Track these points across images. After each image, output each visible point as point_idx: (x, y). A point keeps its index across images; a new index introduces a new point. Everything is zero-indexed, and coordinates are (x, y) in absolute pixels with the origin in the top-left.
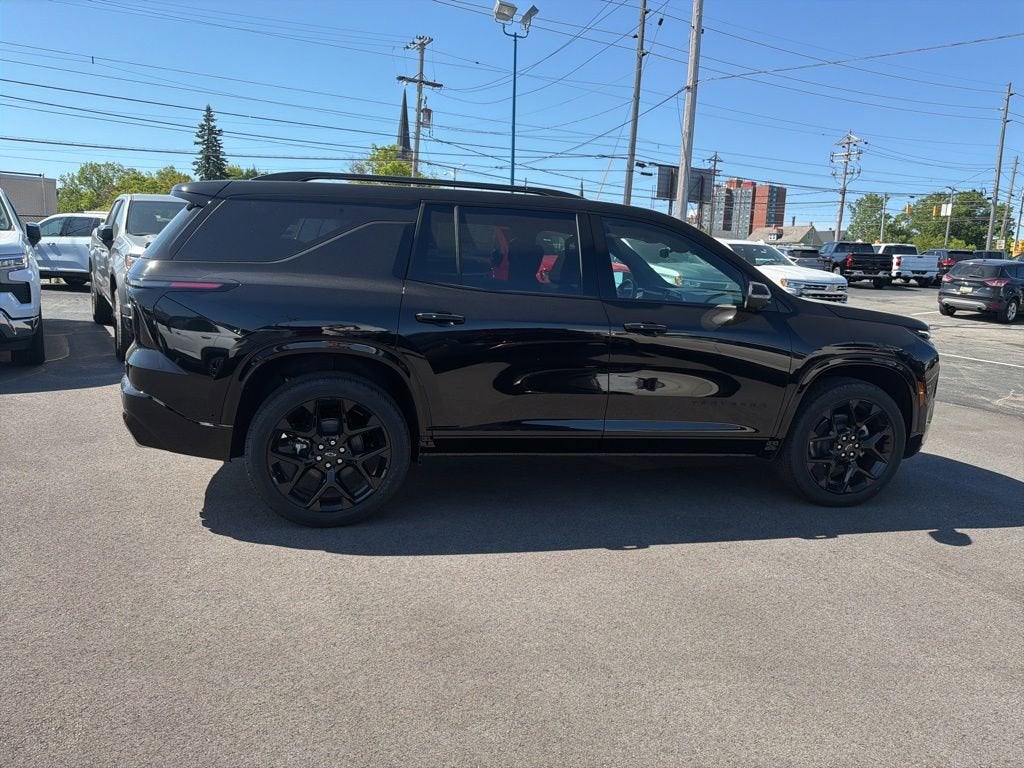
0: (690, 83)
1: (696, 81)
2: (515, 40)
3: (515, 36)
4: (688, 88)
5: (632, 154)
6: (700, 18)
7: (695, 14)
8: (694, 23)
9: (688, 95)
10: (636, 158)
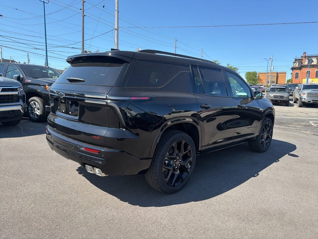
0: (116, 27)
1: (118, 27)
2: (44, 4)
3: (44, 2)
4: (116, 29)
5: (83, 48)
6: (118, 7)
7: (116, 6)
8: (116, 9)
9: (116, 31)
10: (84, 49)
